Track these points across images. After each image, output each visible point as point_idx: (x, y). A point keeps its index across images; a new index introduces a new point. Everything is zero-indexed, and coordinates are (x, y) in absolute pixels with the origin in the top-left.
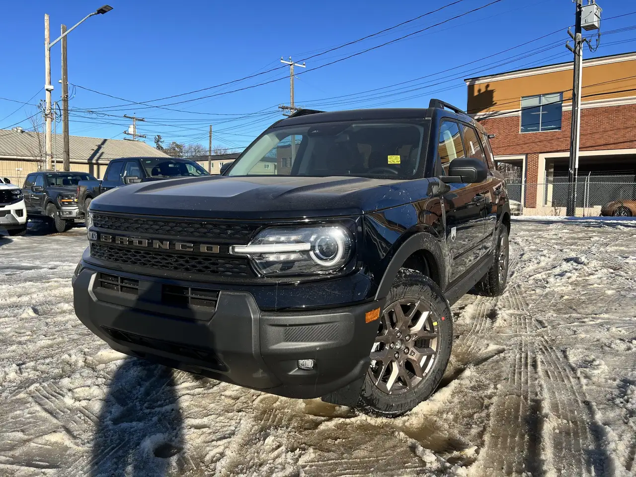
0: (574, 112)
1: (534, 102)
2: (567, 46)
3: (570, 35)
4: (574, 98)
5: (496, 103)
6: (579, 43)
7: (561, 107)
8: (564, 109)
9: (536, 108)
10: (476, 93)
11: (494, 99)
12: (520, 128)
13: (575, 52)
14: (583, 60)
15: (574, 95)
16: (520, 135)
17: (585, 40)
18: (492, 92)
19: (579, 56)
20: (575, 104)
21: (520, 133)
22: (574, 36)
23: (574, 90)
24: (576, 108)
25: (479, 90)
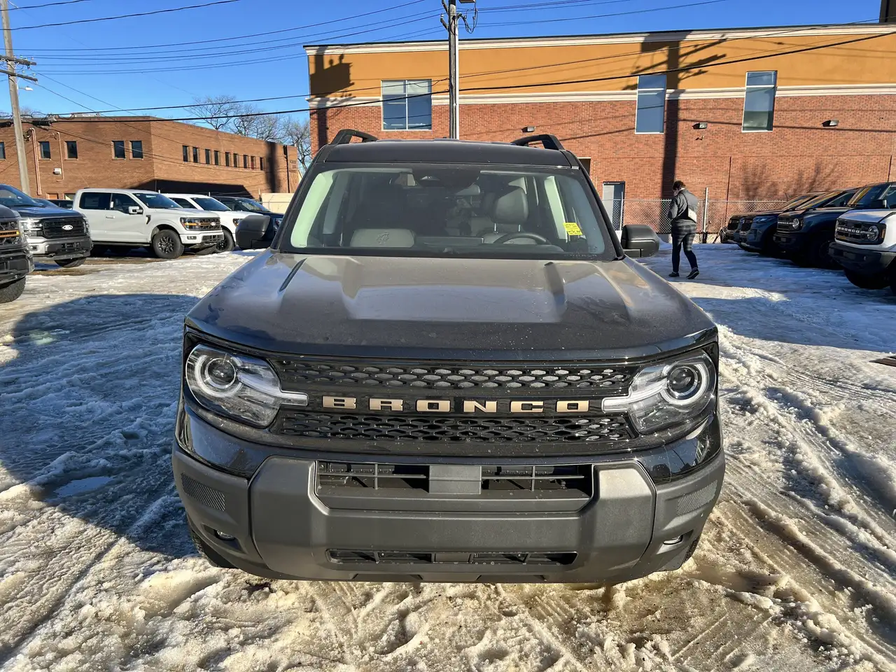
0: (451, 110)
1: (397, 90)
2: (442, 20)
3: (444, 6)
4: (451, 90)
5: (353, 84)
6: (454, 18)
7: (430, 100)
8: (434, 102)
9: (402, 98)
10: (327, 66)
11: (352, 77)
12: (383, 123)
13: (450, 30)
14: (459, 40)
15: (451, 86)
16: (383, 132)
17: (461, 15)
18: (347, 66)
19: (455, 34)
20: (452, 98)
21: (382, 130)
22: (447, 7)
23: (450, 79)
24: (454, 105)
25: (331, 62)
